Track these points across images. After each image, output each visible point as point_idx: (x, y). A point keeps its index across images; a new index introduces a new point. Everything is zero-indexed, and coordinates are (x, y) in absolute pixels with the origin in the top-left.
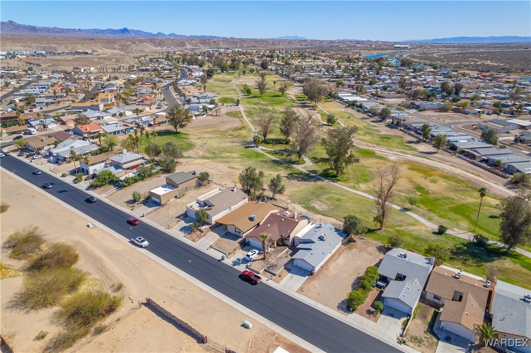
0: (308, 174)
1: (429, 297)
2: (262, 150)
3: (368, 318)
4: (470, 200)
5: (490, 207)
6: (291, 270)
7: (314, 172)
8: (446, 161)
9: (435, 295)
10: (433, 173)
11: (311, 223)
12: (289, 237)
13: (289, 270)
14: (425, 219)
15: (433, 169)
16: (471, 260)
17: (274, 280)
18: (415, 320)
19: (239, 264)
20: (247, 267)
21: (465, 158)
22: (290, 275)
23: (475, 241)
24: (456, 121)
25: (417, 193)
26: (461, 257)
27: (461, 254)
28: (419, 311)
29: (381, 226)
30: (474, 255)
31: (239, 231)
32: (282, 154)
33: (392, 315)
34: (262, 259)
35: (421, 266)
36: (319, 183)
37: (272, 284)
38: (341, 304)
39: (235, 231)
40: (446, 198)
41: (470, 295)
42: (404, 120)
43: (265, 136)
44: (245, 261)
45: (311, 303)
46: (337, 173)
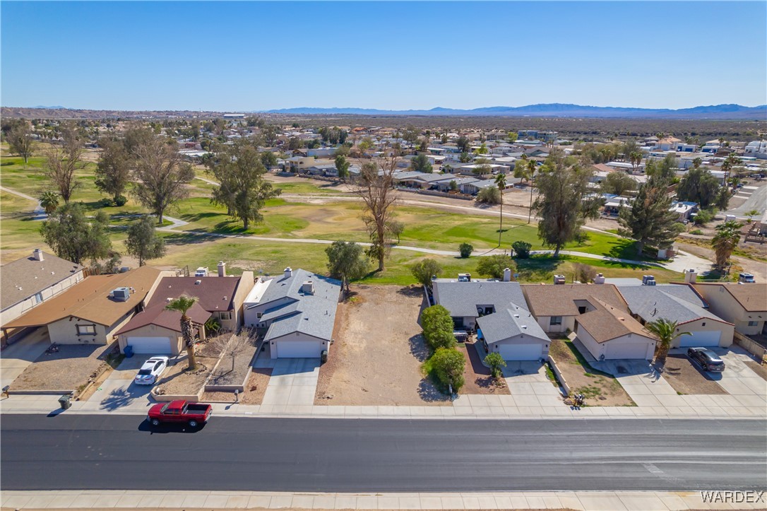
0: (191, 234)
3: (491, 393)
4: (457, 223)
6: (272, 369)
7: (199, 230)
9: (552, 317)
11: (260, 280)
13: (269, 372)
16: (534, 273)
17: (244, 402)
19: (125, 402)
20: (151, 399)
21: (409, 189)
22: (274, 380)
30: (531, 267)
31: (90, 329)
33: (521, 372)
34: (184, 371)
37: (242, 410)
38: (423, 390)
40: (427, 226)
41: (595, 298)
42: (301, 163)
43: (65, 197)
44: (138, 389)
46: (246, 224)
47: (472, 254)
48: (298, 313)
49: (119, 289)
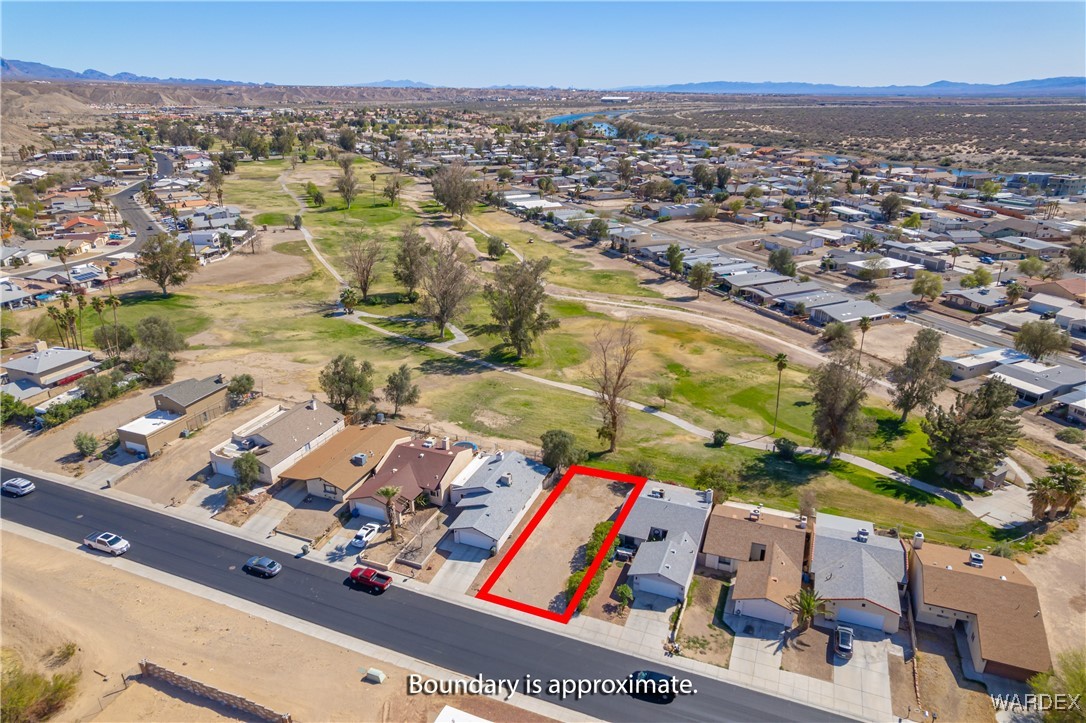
0: (464, 359)
1: (711, 561)
2: (362, 318)
3: (608, 620)
4: (762, 379)
5: (795, 387)
6: (450, 553)
7: (473, 353)
8: (715, 312)
9: (720, 557)
10: (693, 336)
12: (438, 487)
13: (446, 554)
14: (689, 422)
15: (694, 329)
16: (773, 486)
17: (418, 579)
18: (691, 608)
19: (341, 558)
20: (359, 561)
21: (746, 303)
22: (449, 563)
23: (777, 450)
24: (726, 236)
25: (671, 375)
26: (757, 482)
27: (756, 477)
28: (696, 591)
29: (613, 444)
30: (777, 476)
31: (333, 489)
32: (405, 325)
33: (650, 607)
34: (388, 540)
35: (692, 509)
36: (486, 375)
37: (415, 586)
38: (554, 603)
39: (325, 491)
40: (721, 380)
41: (776, 546)
42: (634, 241)
43: (364, 290)
44: (353, 549)
45: (497, 611)
46: (520, 352)
48: (484, 506)
49: (359, 455)
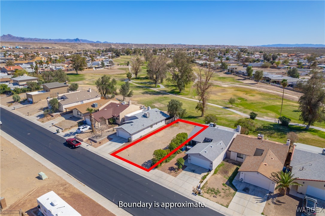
0: (159, 92)
1: (233, 156)
2: (132, 82)
3: (169, 173)
4: (278, 103)
5: (294, 106)
6: (113, 139)
8: (263, 87)
9: (238, 153)
10: (252, 92)
12: (119, 116)
13: (111, 139)
14: (241, 112)
15: (254, 90)
16: (276, 134)
18: (216, 175)
19: (69, 136)
20: (75, 137)
21: (276, 85)
22: (110, 142)
23: (280, 123)
24: (272, 72)
25: (239, 100)
26: (268, 132)
27: (268, 130)
28: (221, 168)
29: (203, 113)
30: (278, 130)
31: (80, 113)
32: (146, 84)
33: (193, 171)
34: (91, 132)
35: (227, 131)
36: (165, 96)
38: (146, 163)
39: (78, 114)
40: (260, 103)
41: (270, 151)
42: (236, 69)
43: (136, 75)
44: (75, 133)
45: (118, 162)
46: (180, 91)
47: (257, 118)
48: (132, 122)
